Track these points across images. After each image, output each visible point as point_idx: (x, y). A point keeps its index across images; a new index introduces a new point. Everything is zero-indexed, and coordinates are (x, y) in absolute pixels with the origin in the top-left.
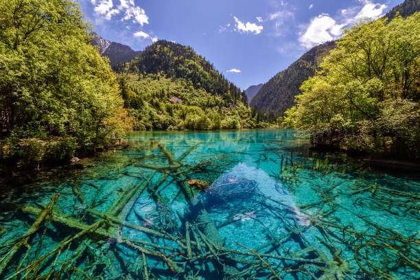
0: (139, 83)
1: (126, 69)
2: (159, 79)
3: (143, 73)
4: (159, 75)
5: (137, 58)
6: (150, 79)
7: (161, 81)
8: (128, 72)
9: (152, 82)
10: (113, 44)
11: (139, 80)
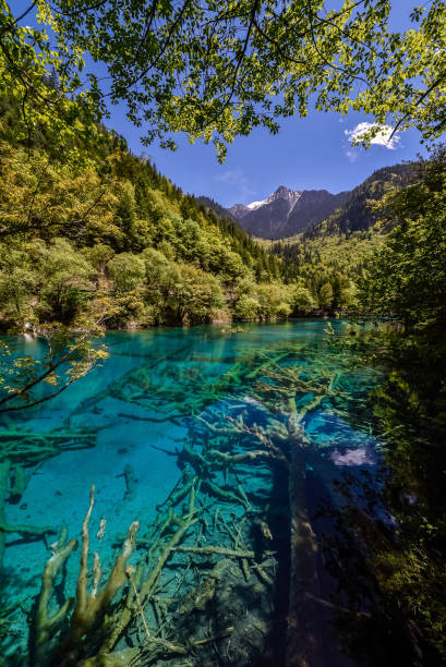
0: (340, 247)
1: (323, 231)
2: (370, 239)
3: (345, 232)
4: (371, 231)
5: (338, 211)
6: (355, 240)
7: (374, 240)
8: (326, 235)
9: (359, 244)
10: (305, 194)
11: (339, 244)
